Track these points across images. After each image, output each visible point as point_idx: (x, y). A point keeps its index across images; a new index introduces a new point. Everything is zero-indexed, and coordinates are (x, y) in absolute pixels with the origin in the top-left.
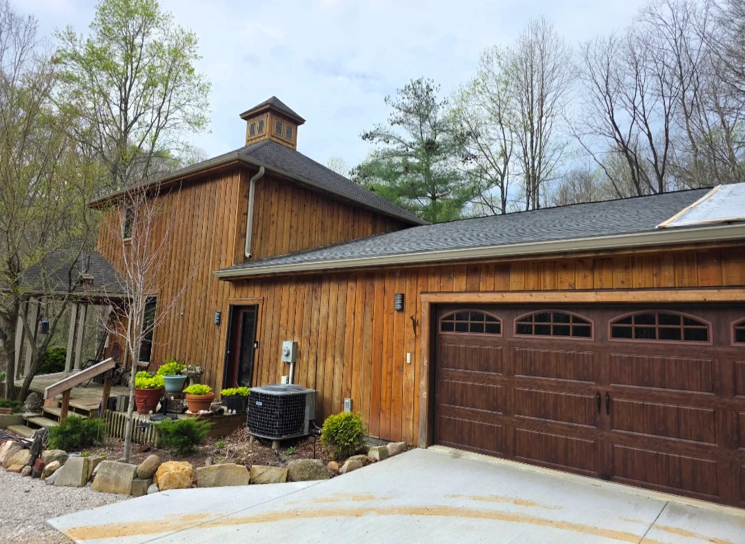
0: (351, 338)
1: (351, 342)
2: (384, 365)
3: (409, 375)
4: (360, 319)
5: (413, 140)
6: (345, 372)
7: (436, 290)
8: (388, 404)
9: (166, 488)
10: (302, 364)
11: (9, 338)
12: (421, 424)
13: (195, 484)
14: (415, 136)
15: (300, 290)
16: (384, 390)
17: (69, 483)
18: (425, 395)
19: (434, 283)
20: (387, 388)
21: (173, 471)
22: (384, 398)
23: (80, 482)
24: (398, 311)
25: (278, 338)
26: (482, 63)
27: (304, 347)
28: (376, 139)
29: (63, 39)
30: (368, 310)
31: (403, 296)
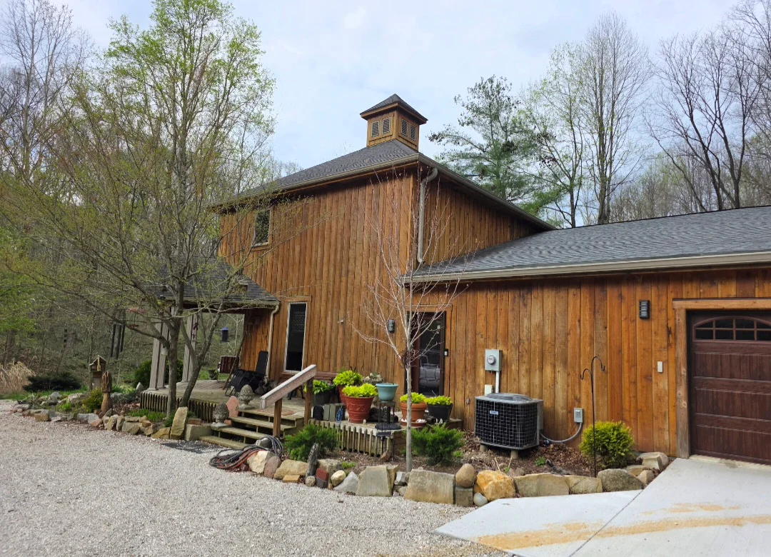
0: (577, 347)
1: (578, 351)
2: (625, 375)
3: (662, 384)
4: (588, 327)
5: (484, 142)
6: (570, 381)
7: (695, 296)
8: (633, 414)
9: (493, 497)
10: (511, 374)
11: (172, 347)
12: (680, 433)
13: (518, 493)
14: (485, 137)
15: (501, 296)
16: (626, 399)
17: (374, 493)
18: (684, 404)
19: (690, 289)
20: (630, 397)
21: (496, 481)
22: (627, 408)
23: (388, 492)
24: (642, 318)
25: (475, 345)
26: (552, 62)
27: (511, 355)
28: (444, 141)
29: (119, 30)
30: (600, 317)
31: (649, 303)
